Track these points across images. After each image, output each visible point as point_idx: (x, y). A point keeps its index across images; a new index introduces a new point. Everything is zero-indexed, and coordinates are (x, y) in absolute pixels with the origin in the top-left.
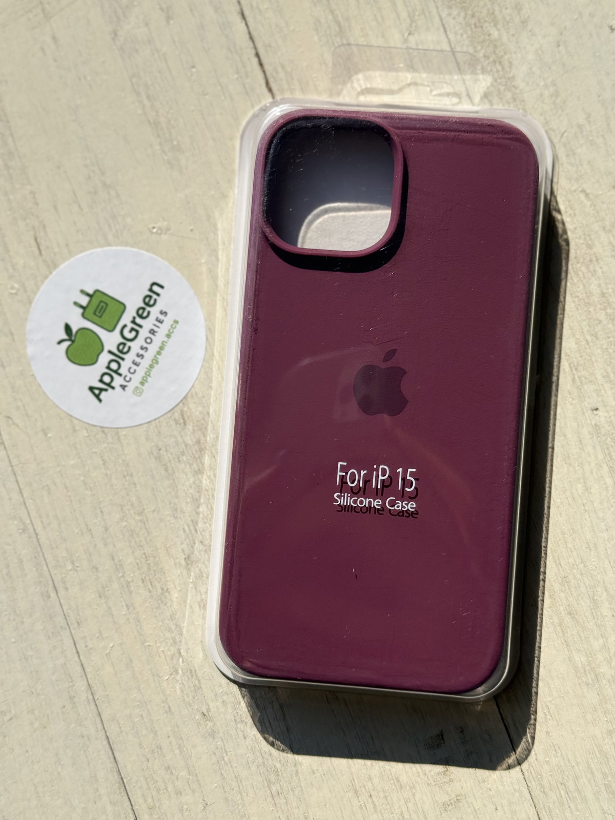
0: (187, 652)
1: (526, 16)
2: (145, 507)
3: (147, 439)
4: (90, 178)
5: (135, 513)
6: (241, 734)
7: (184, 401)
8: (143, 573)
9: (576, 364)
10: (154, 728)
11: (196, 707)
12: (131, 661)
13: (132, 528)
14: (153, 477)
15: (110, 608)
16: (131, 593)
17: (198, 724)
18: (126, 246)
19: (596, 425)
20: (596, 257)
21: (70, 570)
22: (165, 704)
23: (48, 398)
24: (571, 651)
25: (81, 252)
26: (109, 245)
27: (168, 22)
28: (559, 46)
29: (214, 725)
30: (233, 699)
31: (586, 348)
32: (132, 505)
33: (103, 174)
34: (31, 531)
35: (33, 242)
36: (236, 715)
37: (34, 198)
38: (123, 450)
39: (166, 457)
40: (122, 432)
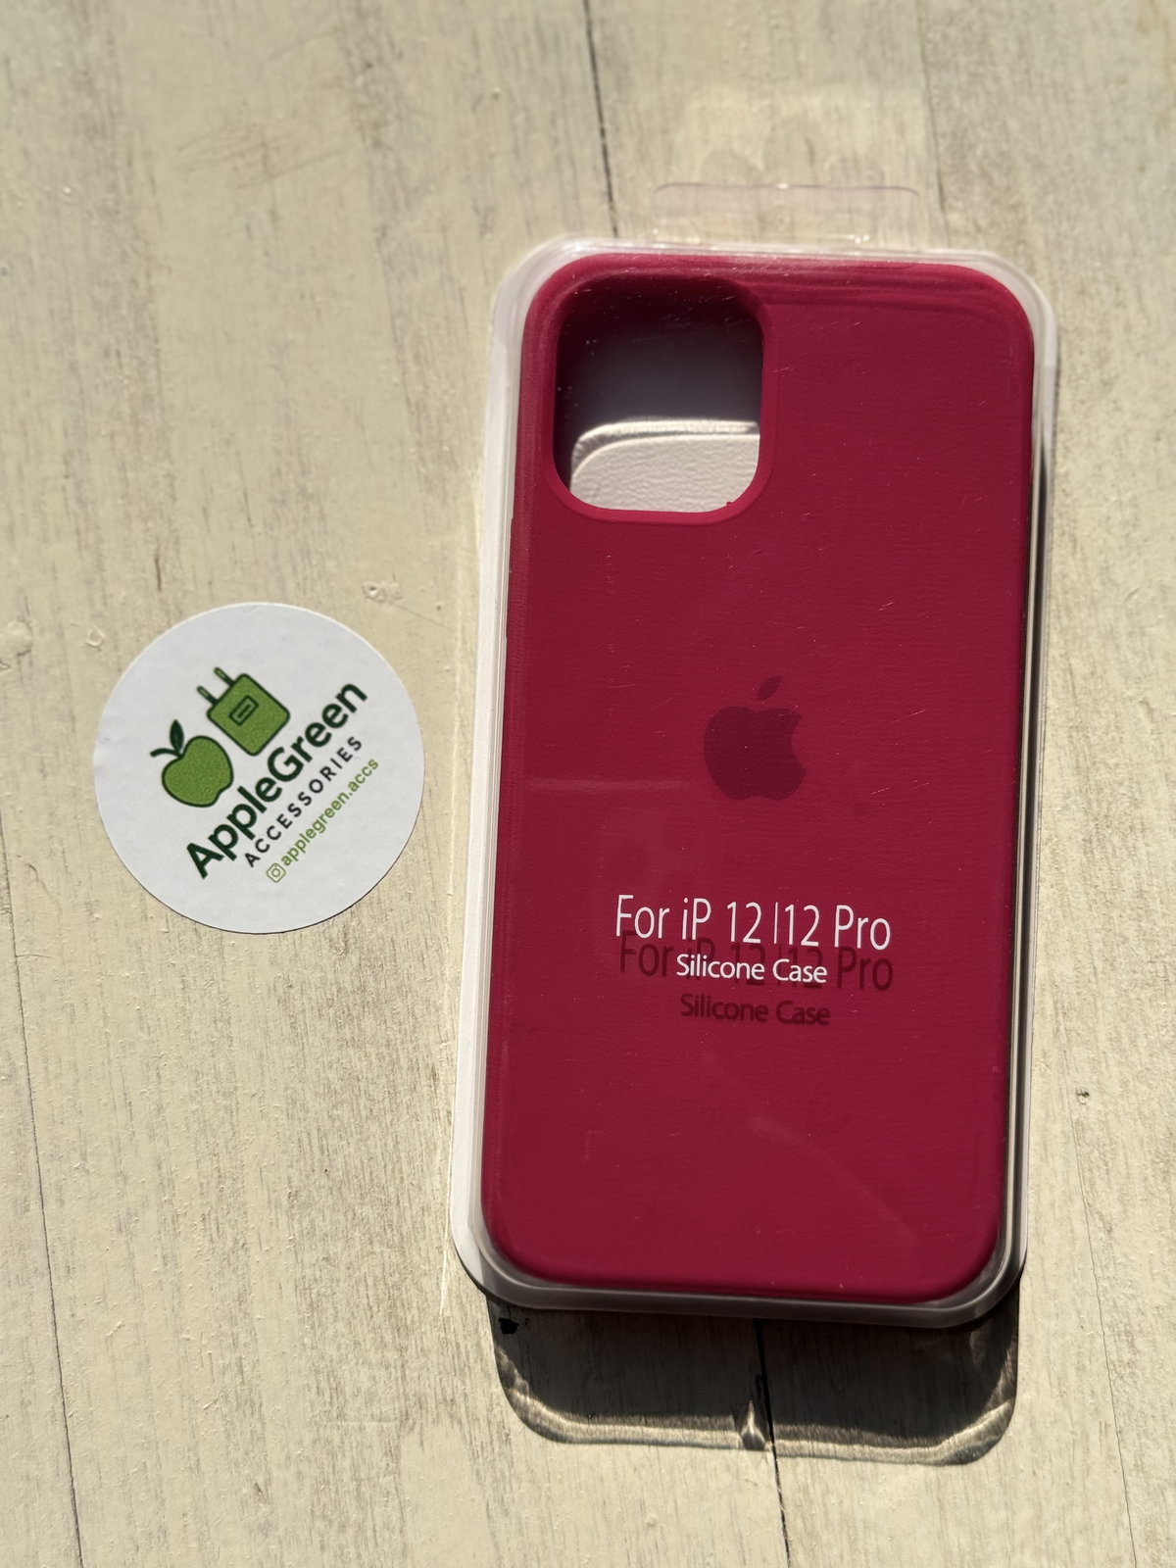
0: (254, 1367)
1: (1113, 373)
2: (239, 1084)
3: (272, 962)
4: (279, 473)
5: (218, 1092)
6: (317, 1539)
7: (354, 908)
8: (207, 1203)
9: (1066, 1005)
10: (162, 1492)
11: (246, 1472)
12: (148, 1360)
13: (207, 1118)
14: (266, 1034)
15: (132, 1255)
16: (177, 1235)
17: (244, 1504)
18: (315, 608)
19: (1078, 1122)
20: (1142, 824)
21: (77, 1168)
22: (191, 1453)
23: (112, 847)
24: (946, 1520)
25: (233, 601)
26: (286, 601)
27: (482, 234)
28: (1158, 439)
29: (272, 1512)
30: (318, 1471)
31: (1090, 982)
32: (217, 1076)
33: (304, 473)
34: (24, 1081)
35: (152, 565)
36: (316, 1502)
37: (172, 486)
38: (223, 972)
39: (298, 1003)
40: (229, 940)
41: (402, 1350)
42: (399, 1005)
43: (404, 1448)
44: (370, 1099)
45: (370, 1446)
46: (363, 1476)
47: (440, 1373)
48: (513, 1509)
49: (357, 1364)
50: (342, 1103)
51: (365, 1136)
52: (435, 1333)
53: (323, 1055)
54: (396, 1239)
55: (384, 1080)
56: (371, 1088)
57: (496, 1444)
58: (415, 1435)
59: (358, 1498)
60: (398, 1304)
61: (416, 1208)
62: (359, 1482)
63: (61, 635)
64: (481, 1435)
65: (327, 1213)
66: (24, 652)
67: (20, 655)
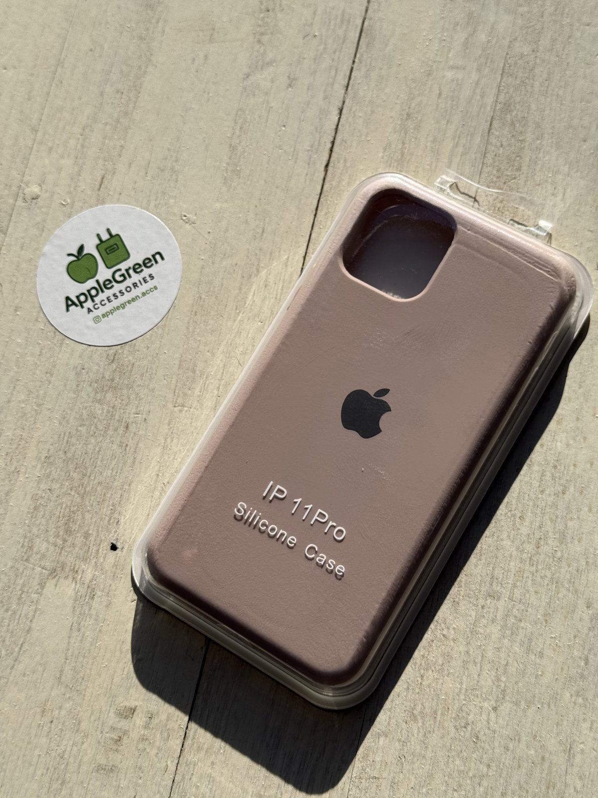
2: (45, 403)
3: (80, 357)
4: (166, 159)
5: (35, 403)
7: (123, 345)
8: (11, 448)
13: (27, 412)
14: (65, 385)
18: (159, 217)
23: (36, 288)
25: (127, 204)
26: (148, 210)
27: (287, 88)
30: (8, 581)
32: (38, 397)
33: (177, 161)
35: (99, 179)
37: (121, 151)
38: (59, 354)
39: (84, 377)
40: (67, 341)
41: (65, 541)
42: (125, 392)
43: (48, 585)
44: (96, 427)
45: (34, 578)
46: (25, 590)
47: (77, 557)
48: (83, 629)
49: (43, 540)
50: (84, 425)
51: (88, 443)
52: (82, 539)
53: (84, 402)
54: (82, 491)
55: (105, 422)
56: (99, 423)
57: (87, 597)
58: (54, 581)
59: (19, 599)
60: (72, 520)
61: (96, 481)
62: (23, 592)
63: (52, 196)
64: (83, 591)
65: (58, 470)
66: (35, 198)
67: (33, 199)
